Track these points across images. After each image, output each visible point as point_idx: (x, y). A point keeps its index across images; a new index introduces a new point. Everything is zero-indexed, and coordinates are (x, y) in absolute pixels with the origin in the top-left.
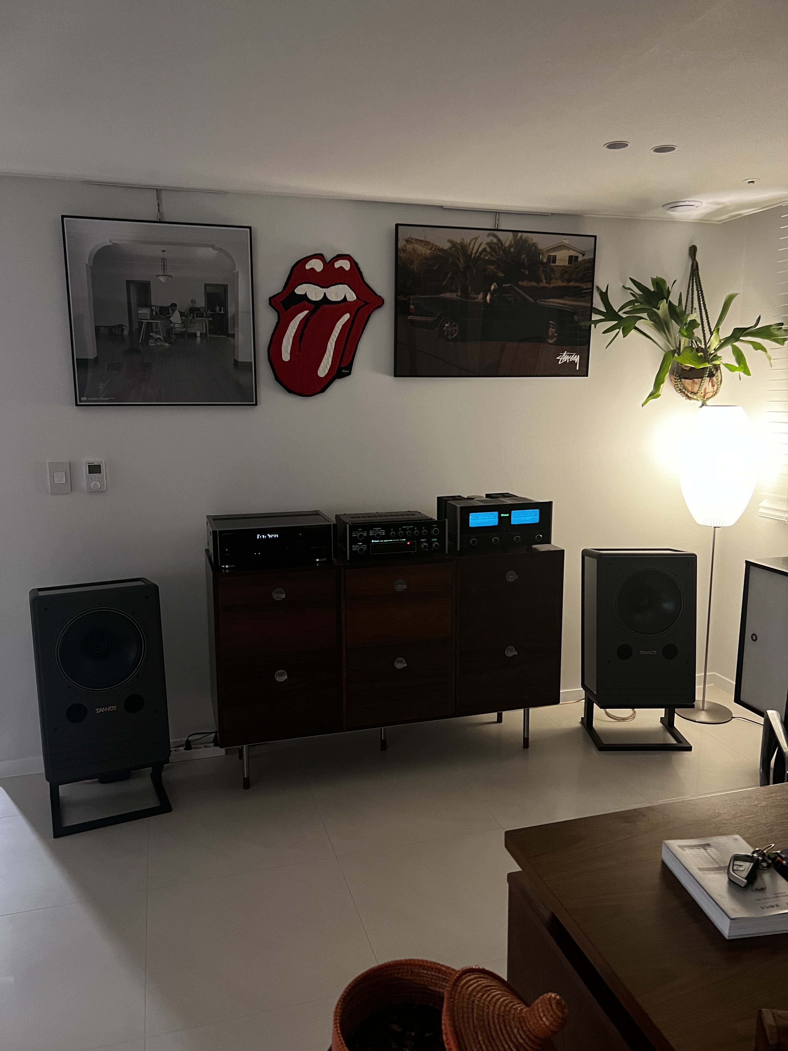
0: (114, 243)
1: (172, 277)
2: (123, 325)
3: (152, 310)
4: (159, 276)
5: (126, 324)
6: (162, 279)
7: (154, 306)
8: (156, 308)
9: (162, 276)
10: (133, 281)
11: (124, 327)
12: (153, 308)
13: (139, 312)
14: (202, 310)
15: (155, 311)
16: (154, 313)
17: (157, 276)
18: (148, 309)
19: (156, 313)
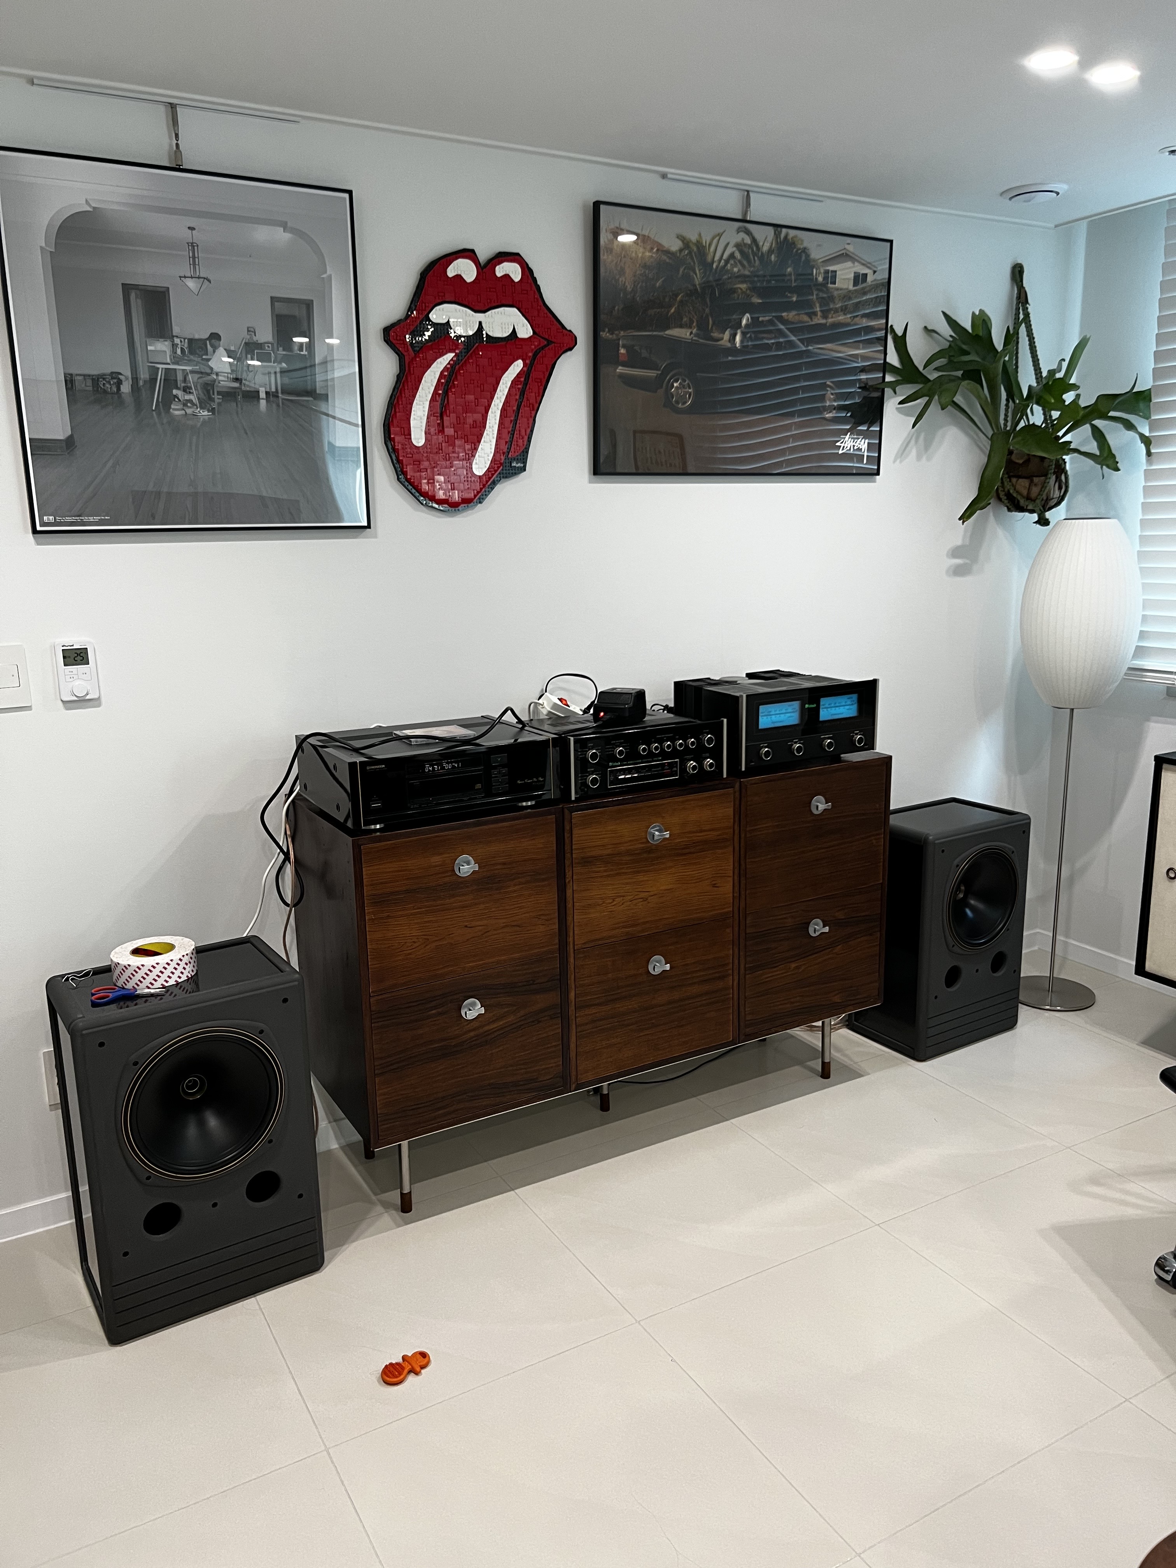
0: (94, 208)
1: (209, 281)
2: (120, 374)
3: (174, 346)
4: (185, 277)
5: (127, 372)
6: (191, 283)
7: (177, 337)
8: (181, 341)
9: (192, 277)
10: (135, 287)
11: (120, 377)
12: (177, 341)
13: (149, 348)
14: (268, 347)
15: (179, 346)
16: (179, 351)
17: (180, 277)
18: (166, 343)
19: (182, 350)
